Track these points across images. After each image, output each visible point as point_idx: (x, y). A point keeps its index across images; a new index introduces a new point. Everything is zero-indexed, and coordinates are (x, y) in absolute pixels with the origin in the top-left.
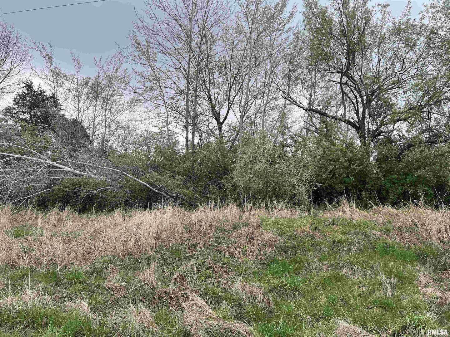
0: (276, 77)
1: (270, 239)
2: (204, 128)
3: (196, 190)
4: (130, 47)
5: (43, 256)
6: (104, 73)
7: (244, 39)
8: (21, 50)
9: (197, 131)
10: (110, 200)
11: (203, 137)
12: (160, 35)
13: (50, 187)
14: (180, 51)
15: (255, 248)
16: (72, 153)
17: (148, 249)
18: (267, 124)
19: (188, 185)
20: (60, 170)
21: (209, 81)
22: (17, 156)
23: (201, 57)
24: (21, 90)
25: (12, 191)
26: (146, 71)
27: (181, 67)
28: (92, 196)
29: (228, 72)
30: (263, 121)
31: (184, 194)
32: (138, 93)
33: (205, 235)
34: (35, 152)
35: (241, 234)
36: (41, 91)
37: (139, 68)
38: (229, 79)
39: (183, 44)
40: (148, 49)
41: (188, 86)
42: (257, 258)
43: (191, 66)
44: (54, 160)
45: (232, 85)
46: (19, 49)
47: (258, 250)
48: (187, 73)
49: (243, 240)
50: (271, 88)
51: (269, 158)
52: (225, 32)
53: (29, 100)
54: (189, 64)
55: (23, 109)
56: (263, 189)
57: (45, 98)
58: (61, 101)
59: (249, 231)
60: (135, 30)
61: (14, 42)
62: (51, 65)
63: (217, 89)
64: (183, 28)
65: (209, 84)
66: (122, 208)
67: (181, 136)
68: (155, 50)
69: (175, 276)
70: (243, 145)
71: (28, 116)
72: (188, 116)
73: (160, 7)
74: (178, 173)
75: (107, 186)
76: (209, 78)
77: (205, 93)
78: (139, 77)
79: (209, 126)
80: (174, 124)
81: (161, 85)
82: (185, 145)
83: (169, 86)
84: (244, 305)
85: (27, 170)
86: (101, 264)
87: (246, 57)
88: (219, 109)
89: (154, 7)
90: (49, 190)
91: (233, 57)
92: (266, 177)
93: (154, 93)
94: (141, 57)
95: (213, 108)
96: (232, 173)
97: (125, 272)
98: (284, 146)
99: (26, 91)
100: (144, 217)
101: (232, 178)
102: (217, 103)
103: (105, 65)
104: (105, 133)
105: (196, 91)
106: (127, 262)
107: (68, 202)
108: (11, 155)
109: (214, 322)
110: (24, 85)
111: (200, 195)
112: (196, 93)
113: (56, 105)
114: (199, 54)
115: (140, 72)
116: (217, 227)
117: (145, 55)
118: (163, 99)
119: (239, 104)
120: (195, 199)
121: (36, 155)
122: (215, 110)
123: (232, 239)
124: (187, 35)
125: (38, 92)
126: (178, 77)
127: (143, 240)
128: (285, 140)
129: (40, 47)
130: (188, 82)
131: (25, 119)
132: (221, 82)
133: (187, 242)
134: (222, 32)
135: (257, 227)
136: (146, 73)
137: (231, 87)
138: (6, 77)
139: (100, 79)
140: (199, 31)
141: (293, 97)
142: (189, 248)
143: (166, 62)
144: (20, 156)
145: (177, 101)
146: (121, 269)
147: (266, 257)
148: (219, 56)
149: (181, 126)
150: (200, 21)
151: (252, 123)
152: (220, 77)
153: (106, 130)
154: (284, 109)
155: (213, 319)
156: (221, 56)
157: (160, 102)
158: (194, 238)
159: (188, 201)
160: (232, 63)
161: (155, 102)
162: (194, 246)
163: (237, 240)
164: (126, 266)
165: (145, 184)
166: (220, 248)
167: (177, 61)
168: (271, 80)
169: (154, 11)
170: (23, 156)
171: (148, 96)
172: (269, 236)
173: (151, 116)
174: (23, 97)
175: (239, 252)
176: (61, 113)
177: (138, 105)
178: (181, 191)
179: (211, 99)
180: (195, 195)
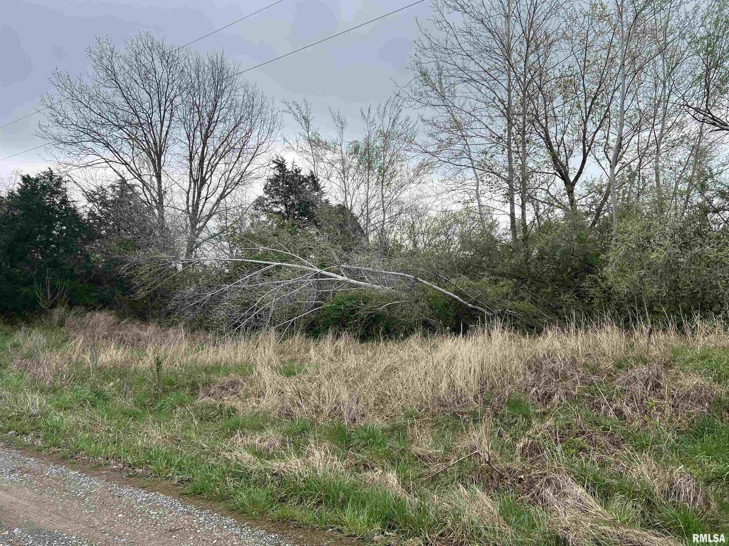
0: (679, 84)
1: (696, 387)
2: (541, 195)
3: (536, 302)
4: (413, 82)
5: (323, 402)
6: (376, 129)
7: (608, 28)
8: (269, 116)
9: (529, 202)
10: (401, 321)
11: (541, 211)
12: (458, 54)
13: (320, 305)
14: (492, 73)
15: (667, 403)
16: (345, 255)
17: (471, 398)
18: (666, 175)
19: (522, 294)
20: (329, 281)
21: (546, 114)
22: (276, 264)
23: (529, 76)
24: (272, 173)
25: (274, 311)
26: (440, 115)
27: (494, 98)
28: (376, 317)
29: (579, 92)
30: (656, 168)
31: (516, 309)
32: (429, 153)
33: (565, 378)
34: (298, 257)
35: (635, 378)
36: (296, 170)
37: (429, 113)
38: (582, 105)
39: (496, 59)
40: (440, 79)
41: (510, 128)
42: (671, 421)
43: (513, 93)
44: (322, 266)
45: (589, 113)
46: (266, 115)
47: (673, 406)
48: (507, 106)
49: (639, 387)
50: (670, 105)
51: (676, 236)
52: (569, 23)
53: (282, 186)
54: (509, 91)
55: (277, 199)
56: (669, 295)
57: (301, 179)
58: (322, 182)
59: (651, 373)
60: (418, 54)
61: (259, 106)
62: (308, 132)
63: (561, 125)
64: (495, 34)
65: (546, 119)
66: (420, 333)
67: (502, 213)
68: (452, 80)
69: (522, 445)
70: (620, 218)
71: (283, 208)
72: (513, 178)
73: (455, 9)
74: (503, 275)
75: (395, 300)
76: (545, 108)
77: (540, 136)
78: (430, 127)
79: (550, 190)
80: (488, 194)
81: (464, 133)
82: (509, 228)
83: (477, 133)
84: (657, 504)
85: (291, 282)
86: (403, 419)
87: (612, 59)
88: (567, 159)
89: (445, 10)
90: (319, 310)
91: (587, 64)
92: (672, 271)
93: (455, 148)
94: (430, 93)
95: (555, 158)
96: (601, 269)
97: (438, 432)
98: (706, 212)
99: (278, 173)
100: (457, 348)
101: (604, 279)
102: (561, 148)
103: (376, 118)
104: (383, 222)
105: (524, 133)
106: (441, 417)
107: (344, 326)
108: (269, 263)
109: (608, 528)
110: (275, 165)
111: (543, 310)
112: (523, 138)
113: (316, 187)
114: (525, 71)
115: (431, 119)
116: (585, 365)
117: (437, 90)
118: (469, 155)
119: (604, 145)
120: (535, 317)
121: (298, 260)
122: (559, 161)
123: (618, 387)
124: (503, 44)
125: (292, 172)
126: (492, 116)
127: (460, 383)
128: (709, 200)
129: (294, 108)
130: (509, 121)
131: (279, 213)
132: (566, 112)
133: (534, 389)
134: (564, 25)
135: (667, 365)
136: (439, 119)
137: (587, 117)
138: (253, 157)
139: (371, 140)
140: (523, 33)
141: (718, 116)
142: (539, 400)
143: (470, 95)
144: (280, 263)
145: (492, 156)
146: (433, 427)
147: (690, 419)
148: (560, 67)
149: (499, 196)
150: (524, 15)
151: (632, 176)
152: (565, 103)
153: (384, 217)
154: (700, 142)
155: (606, 523)
156: (563, 66)
157: (465, 161)
158: (546, 383)
159: (524, 320)
160: (586, 75)
161: (457, 163)
162: (548, 397)
163: (628, 387)
164: (439, 424)
165: (452, 294)
166: (595, 401)
167: (488, 91)
168: (667, 92)
169: (447, 17)
170: (283, 264)
171: (445, 155)
172: (692, 381)
173: (451, 186)
174: (275, 181)
175: (634, 410)
176: (324, 198)
177: (430, 172)
178: (509, 304)
179: (550, 144)
180: (534, 309)
